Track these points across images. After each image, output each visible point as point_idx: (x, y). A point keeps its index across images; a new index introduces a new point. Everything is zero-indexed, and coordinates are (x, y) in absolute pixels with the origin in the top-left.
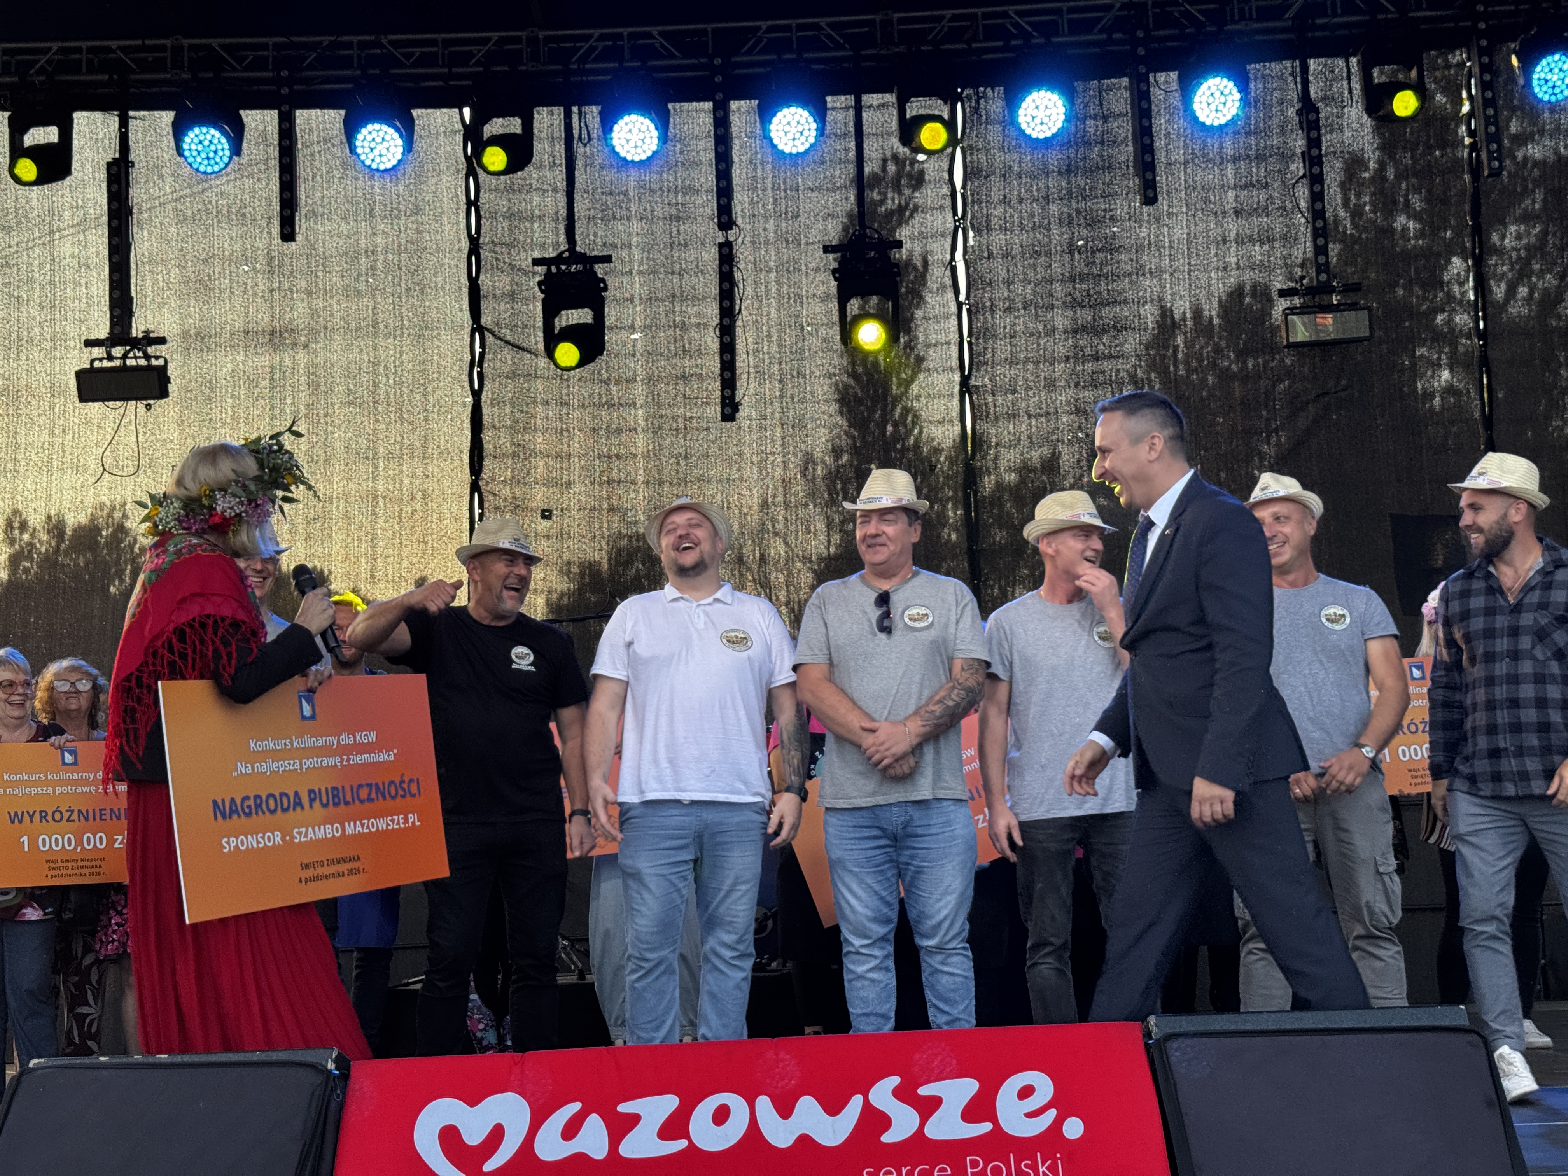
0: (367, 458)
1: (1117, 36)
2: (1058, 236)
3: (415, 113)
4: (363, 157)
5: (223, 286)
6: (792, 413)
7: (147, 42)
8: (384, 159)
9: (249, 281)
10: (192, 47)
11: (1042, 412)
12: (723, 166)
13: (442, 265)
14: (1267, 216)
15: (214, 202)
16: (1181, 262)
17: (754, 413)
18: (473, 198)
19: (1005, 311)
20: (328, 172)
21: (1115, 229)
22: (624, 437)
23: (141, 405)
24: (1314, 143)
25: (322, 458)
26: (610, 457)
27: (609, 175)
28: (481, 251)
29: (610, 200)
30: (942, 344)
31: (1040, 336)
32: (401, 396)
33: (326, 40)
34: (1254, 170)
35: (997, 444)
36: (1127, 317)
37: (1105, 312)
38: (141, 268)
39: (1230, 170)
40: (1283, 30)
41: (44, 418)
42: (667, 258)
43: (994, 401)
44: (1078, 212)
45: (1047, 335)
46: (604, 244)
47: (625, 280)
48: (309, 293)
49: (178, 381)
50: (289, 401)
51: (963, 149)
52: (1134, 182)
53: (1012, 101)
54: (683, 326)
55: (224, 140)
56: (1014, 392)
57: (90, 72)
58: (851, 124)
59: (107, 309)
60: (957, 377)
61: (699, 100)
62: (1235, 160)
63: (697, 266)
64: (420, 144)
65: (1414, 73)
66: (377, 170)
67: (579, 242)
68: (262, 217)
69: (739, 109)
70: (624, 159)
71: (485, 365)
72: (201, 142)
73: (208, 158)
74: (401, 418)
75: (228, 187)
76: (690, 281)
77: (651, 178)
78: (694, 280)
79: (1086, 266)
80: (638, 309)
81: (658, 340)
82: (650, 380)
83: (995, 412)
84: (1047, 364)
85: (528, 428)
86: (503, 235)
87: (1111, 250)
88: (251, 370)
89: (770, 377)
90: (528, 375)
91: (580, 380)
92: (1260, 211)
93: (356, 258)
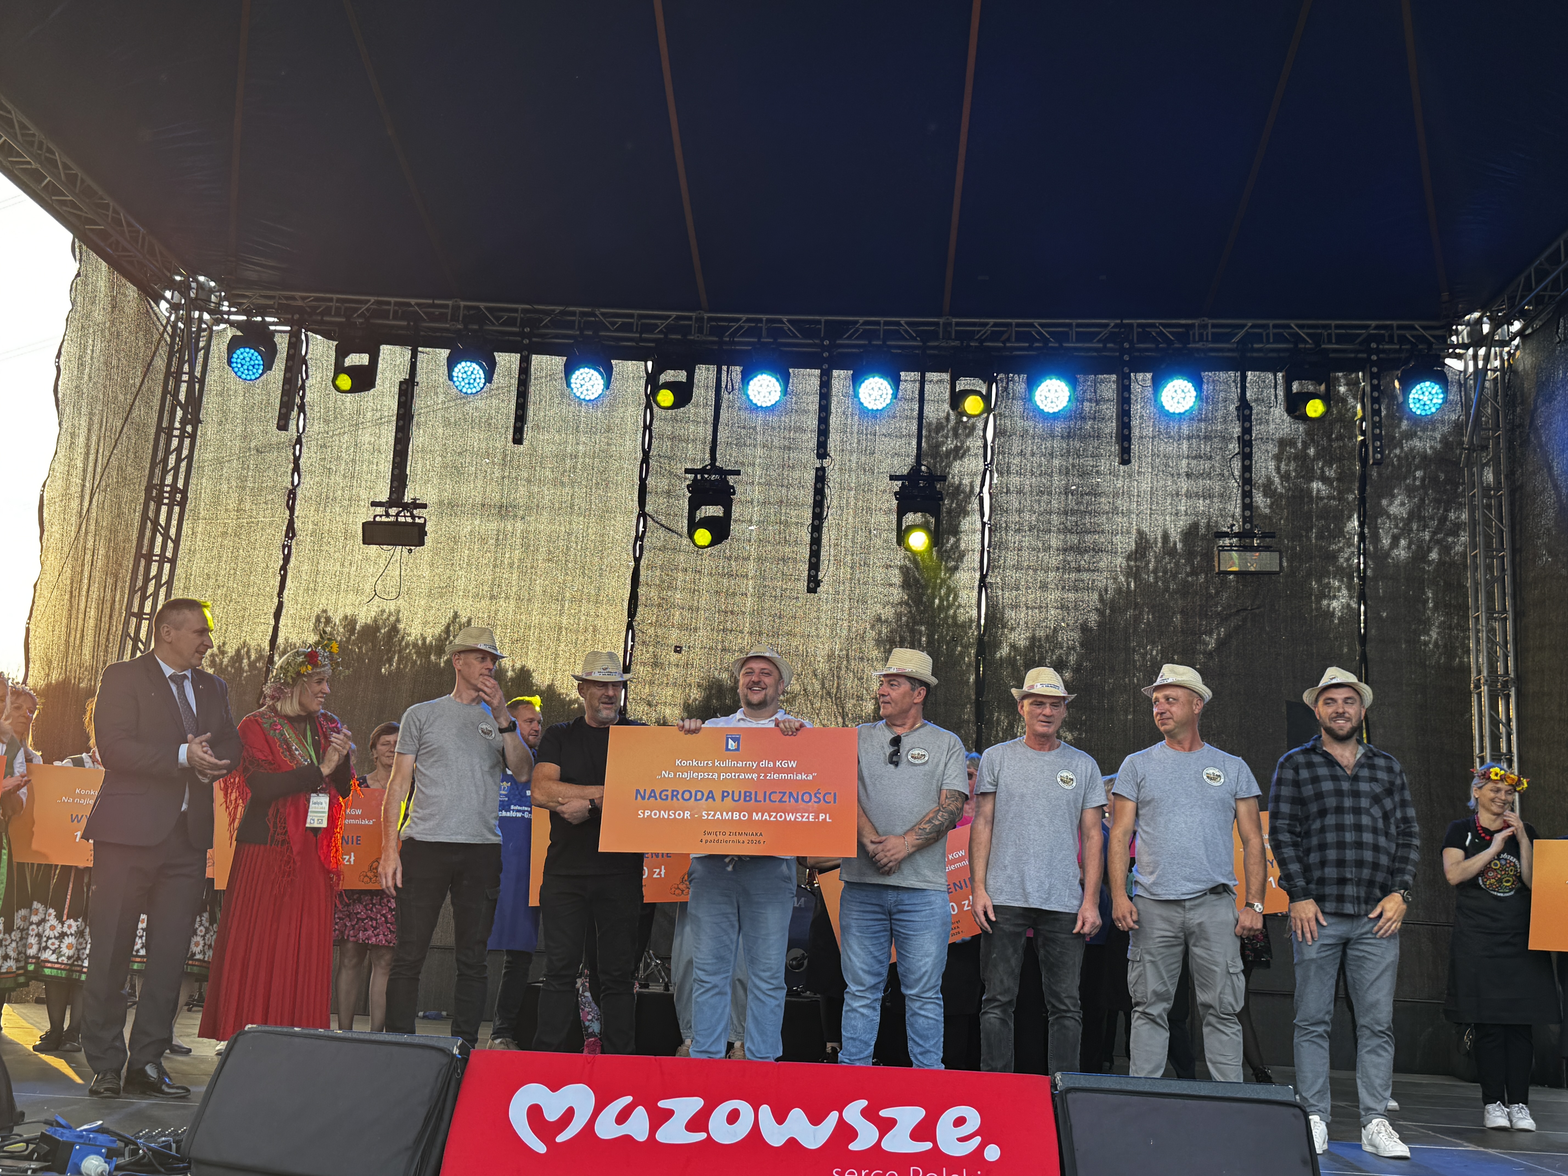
0: (557, 600)
1: (1109, 345)
2: (1058, 481)
3: (613, 362)
4: (575, 390)
5: (470, 472)
6: (858, 591)
7: (436, 302)
8: (590, 393)
9: (489, 470)
10: (465, 307)
11: (1037, 605)
12: (823, 414)
13: (623, 469)
14: (1210, 479)
15: (470, 414)
16: (1145, 507)
17: (831, 589)
18: (648, 424)
19: (1015, 532)
20: (550, 399)
21: (1099, 480)
22: (737, 599)
23: (405, 549)
24: (1247, 430)
25: (526, 597)
26: (726, 612)
27: (744, 415)
28: (650, 461)
29: (743, 432)
30: (969, 551)
31: (1038, 552)
32: (585, 557)
33: (558, 309)
34: (1203, 446)
36: (1103, 543)
37: (1088, 538)
38: (415, 455)
39: (1185, 445)
40: (1230, 350)
41: (337, 554)
42: (779, 475)
43: (1003, 595)
44: (1073, 466)
45: (1044, 550)
46: (736, 462)
47: (749, 488)
48: (529, 481)
49: (433, 535)
50: (507, 556)
51: (994, 415)
52: (1115, 448)
53: (1032, 384)
54: (786, 524)
55: (481, 372)
56: (1018, 589)
57: (395, 318)
58: (917, 392)
59: (389, 481)
60: (978, 575)
61: (811, 368)
62: (1189, 438)
63: (800, 483)
64: (615, 384)
65: (1323, 387)
66: (584, 399)
67: (719, 460)
69: (839, 376)
70: (756, 405)
71: (645, 540)
72: (465, 372)
73: (469, 383)
74: (583, 573)
75: (481, 404)
76: (794, 492)
77: (773, 419)
78: (797, 492)
79: (1077, 504)
80: (756, 509)
81: (767, 532)
82: (759, 559)
83: (1003, 603)
84: (1043, 572)
85: (671, 587)
86: (667, 451)
87: (1095, 494)
88: (483, 531)
89: (844, 564)
90: (674, 549)
91: (710, 555)
92: (1205, 475)
93: (564, 459)
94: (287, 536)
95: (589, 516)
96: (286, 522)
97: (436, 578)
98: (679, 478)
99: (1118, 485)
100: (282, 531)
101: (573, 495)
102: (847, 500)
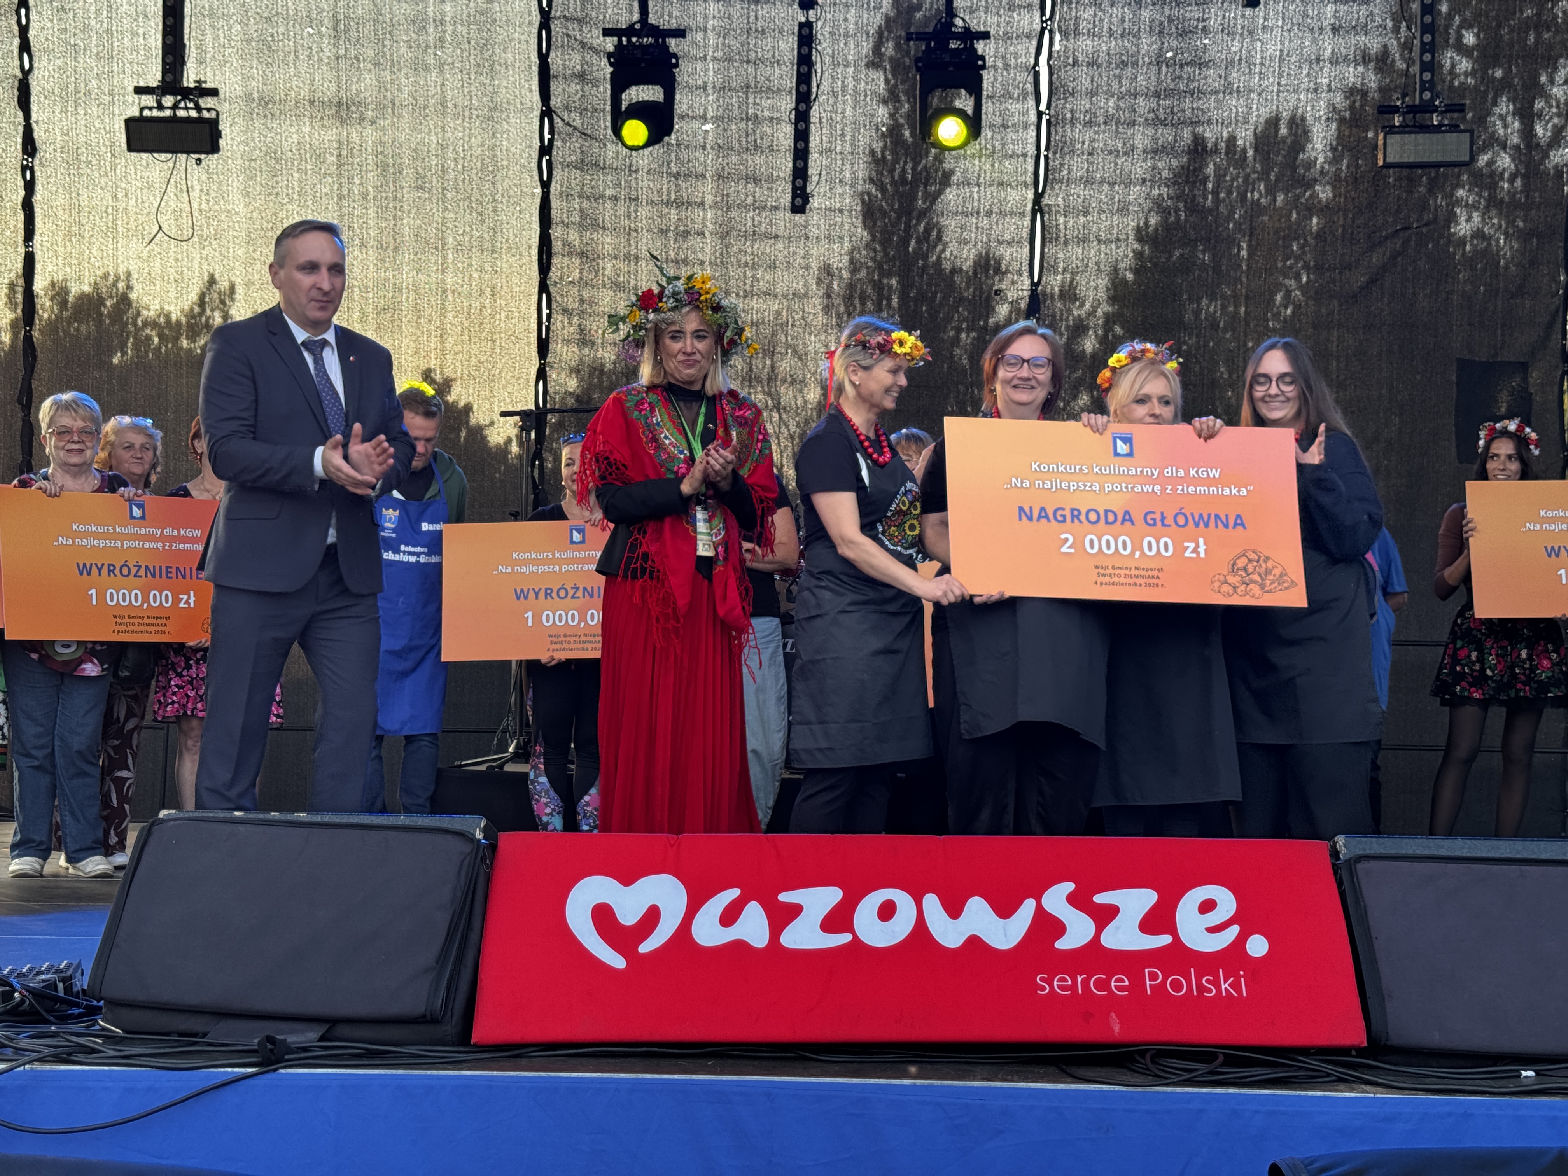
0: (437, 248)
2: (1147, 45)
5: (287, 49)
9: (315, 45)
11: (1113, 237)
13: (511, 40)
14: (1366, 34)
16: (1271, 80)
19: (1084, 126)
21: (1206, 41)
22: (691, 241)
23: (192, 159)
25: (392, 245)
28: (552, 26)
30: (1018, 156)
31: (1117, 156)
32: (470, 183)
35: (1065, 270)
42: (742, 46)
43: (1066, 223)
44: (1170, 20)
45: (1126, 154)
47: (699, 66)
48: (377, 64)
54: (756, 120)
56: (1086, 213)
60: (1030, 195)
63: (774, 57)
67: (652, 13)
71: (554, 153)
74: (470, 207)
76: (765, 71)
78: (769, 70)
79: (1173, 80)
80: (711, 98)
81: (729, 133)
82: (720, 177)
83: (1065, 235)
84: (1123, 186)
85: (596, 226)
86: (575, 9)
87: (1200, 64)
88: (317, 143)
89: (841, 181)
90: (596, 165)
91: (648, 172)
92: (1359, 29)
93: (424, 27)
94: (25, 151)
95: (470, 118)
96: (21, 129)
98: (596, 52)
99: (1233, 49)
100: (16, 143)
101: (443, 85)
102: (843, 82)
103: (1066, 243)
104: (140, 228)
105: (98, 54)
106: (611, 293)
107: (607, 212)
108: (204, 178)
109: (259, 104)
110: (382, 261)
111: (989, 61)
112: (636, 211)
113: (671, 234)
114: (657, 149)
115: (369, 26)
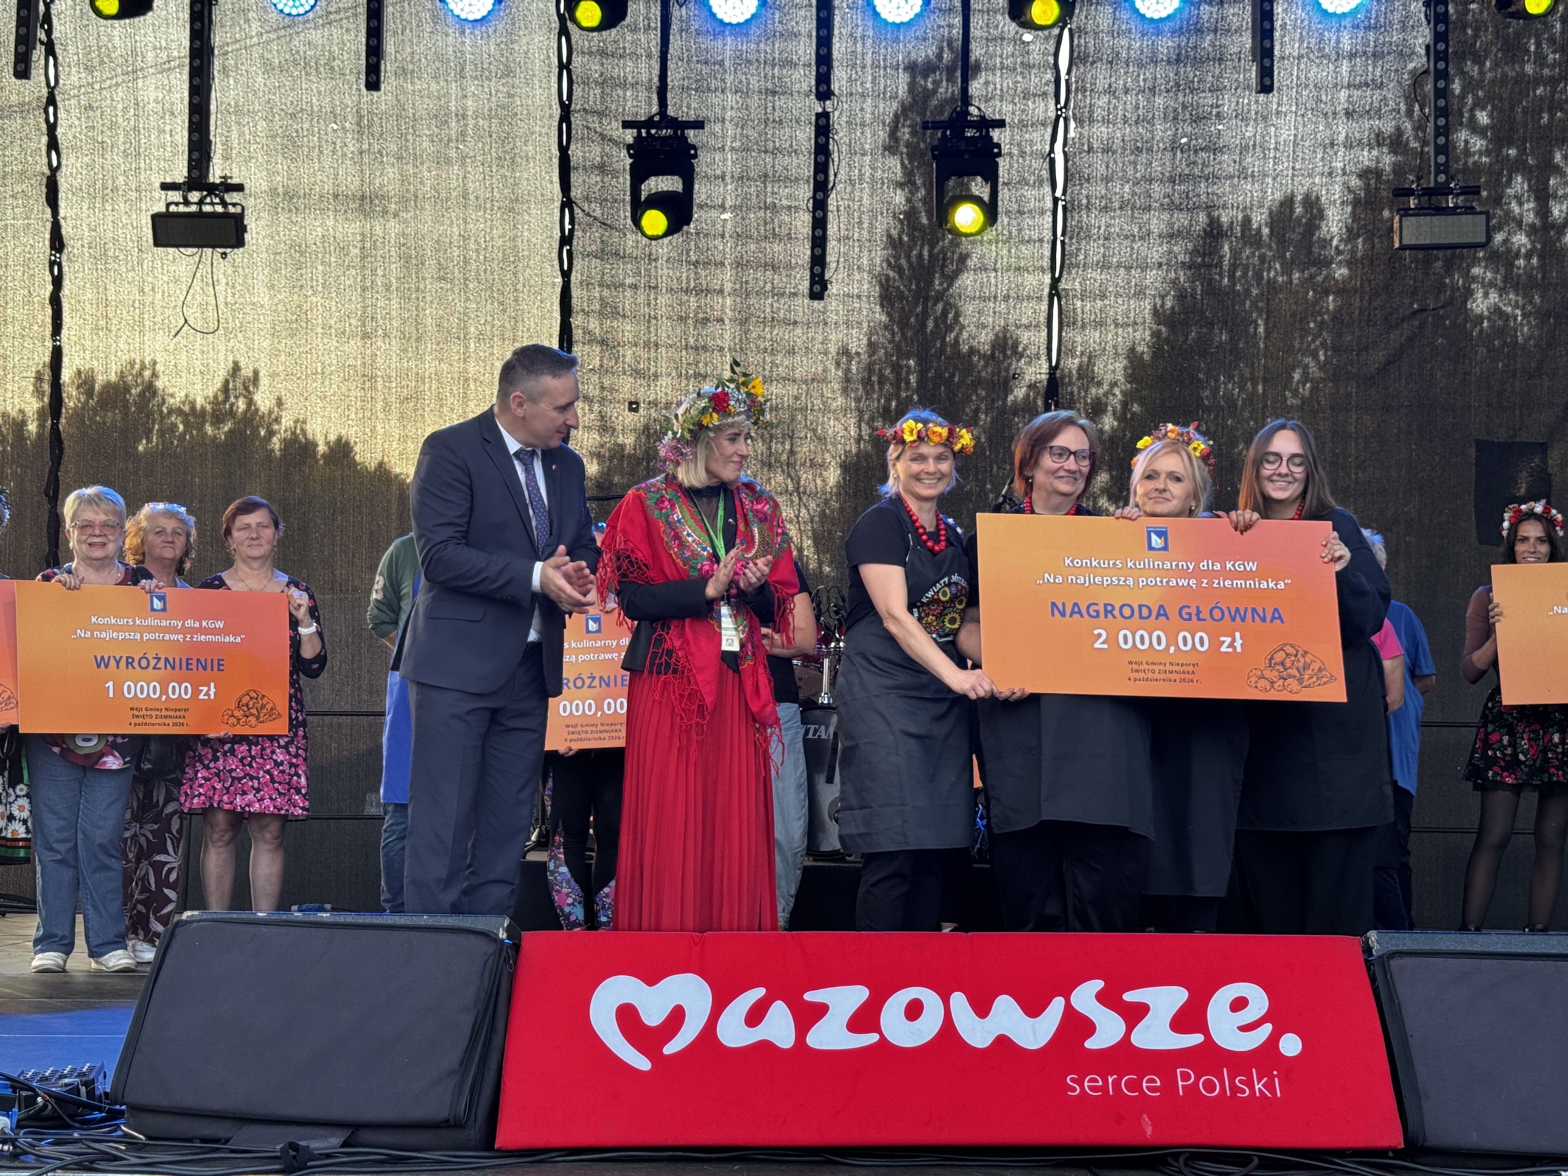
0: (459, 338)
2: (1162, 131)
4: (452, 8)
5: (311, 144)
8: (473, 8)
9: (338, 140)
12: (823, 35)
13: (533, 133)
14: (1380, 118)
15: (301, 53)
16: (1285, 165)
18: (565, 60)
19: (1100, 211)
20: (418, 26)
21: (1221, 127)
22: (711, 328)
23: (217, 253)
24: (1441, 37)
25: (414, 335)
27: (706, 42)
28: (573, 119)
29: (705, 70)
30: (1035, 242)
31: (1133, 241)
32: (492, 273)
34: (1370, 68)
35: (1082, 353)
39: (1345, 68)
42: (761, 136)
43: (1083, 307)
44: (1184, 106)
45: (1142, 238)
47: (718, 156)
48: (400, 158)
50: (380, 273)
51: (1070, 30)
54: (774, 208)
56: (1103, 297)
60: (1047, 279)
62: (1351, 56)
63: (791, 146)
66: (467, 20)
67: (671, 109)
68: (351, 72)
70: (721, 21)
71: (575, 243)
74: (492, 297)
75: (316, 36)
76: (783, 161)
77: (747, 47)
78: (787, 160)
79: (1188, 166)
80: (729, 187)
81: (748, 222)
82: (739, 264)
83: (1083, 319)
84: (1139, 270)
85: (616, 313)
86: (595, 102)
87: (1215, 150)
88: (341, 236)
89: (858, 268)
90: (617, 254)
91: (668, 261)
92: (1372, 113)
93: (446, 121)
94: (52, 247)
95: (492, 210)
96: (49, 225)
97: (280, 307)
98: (616, 143)
99: (1248, 134)
100: (44, 238)
101: (465, 177)
102: (860, 170)
103: (1083, 327)
104: (167, 321)
105: (125, 151)
106: (631, 380)
107: (627, 300)
108: (230, 272)
109: (284, 199)
110: (405, 350)
111: (1005, 149)
112: (656, 299)
113: (690, 321)
114: (677, 238)
115: (392, 121)
